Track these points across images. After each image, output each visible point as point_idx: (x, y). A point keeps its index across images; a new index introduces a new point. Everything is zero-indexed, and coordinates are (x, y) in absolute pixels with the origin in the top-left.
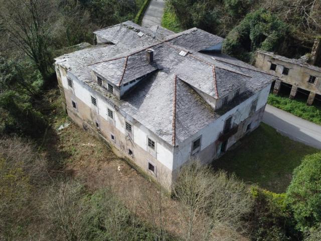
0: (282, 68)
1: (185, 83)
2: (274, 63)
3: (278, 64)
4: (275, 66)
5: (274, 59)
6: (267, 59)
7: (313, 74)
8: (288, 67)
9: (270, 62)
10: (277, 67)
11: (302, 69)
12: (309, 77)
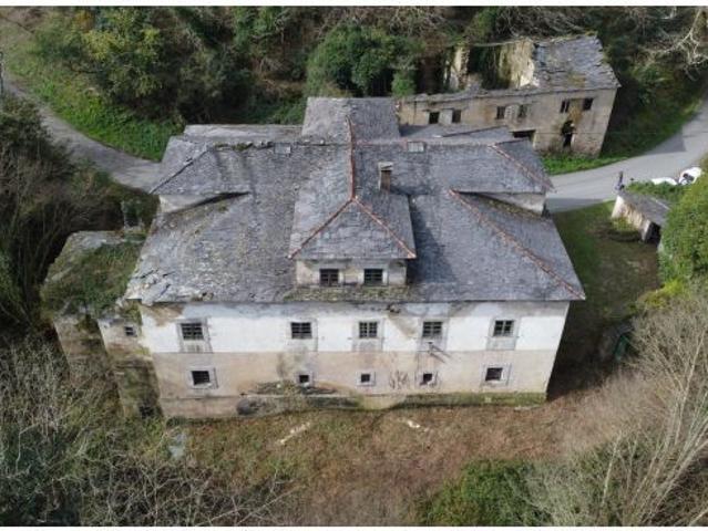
0: (451, 112)
1: (471, 194)
2: (435, 110)
3: (443, 109)
4: (437, 114)
5: (434, 104)
6: (420, 107)
7: (501, 103)
8: (459, 108)
9: (428, 111)
10: (441, 116)
11: (484, 101)
12: (496, 109)
